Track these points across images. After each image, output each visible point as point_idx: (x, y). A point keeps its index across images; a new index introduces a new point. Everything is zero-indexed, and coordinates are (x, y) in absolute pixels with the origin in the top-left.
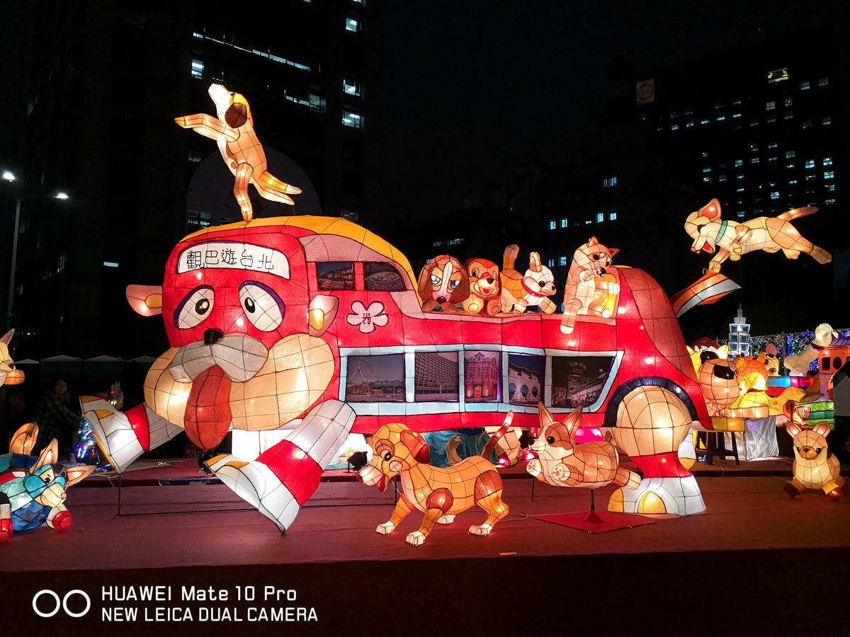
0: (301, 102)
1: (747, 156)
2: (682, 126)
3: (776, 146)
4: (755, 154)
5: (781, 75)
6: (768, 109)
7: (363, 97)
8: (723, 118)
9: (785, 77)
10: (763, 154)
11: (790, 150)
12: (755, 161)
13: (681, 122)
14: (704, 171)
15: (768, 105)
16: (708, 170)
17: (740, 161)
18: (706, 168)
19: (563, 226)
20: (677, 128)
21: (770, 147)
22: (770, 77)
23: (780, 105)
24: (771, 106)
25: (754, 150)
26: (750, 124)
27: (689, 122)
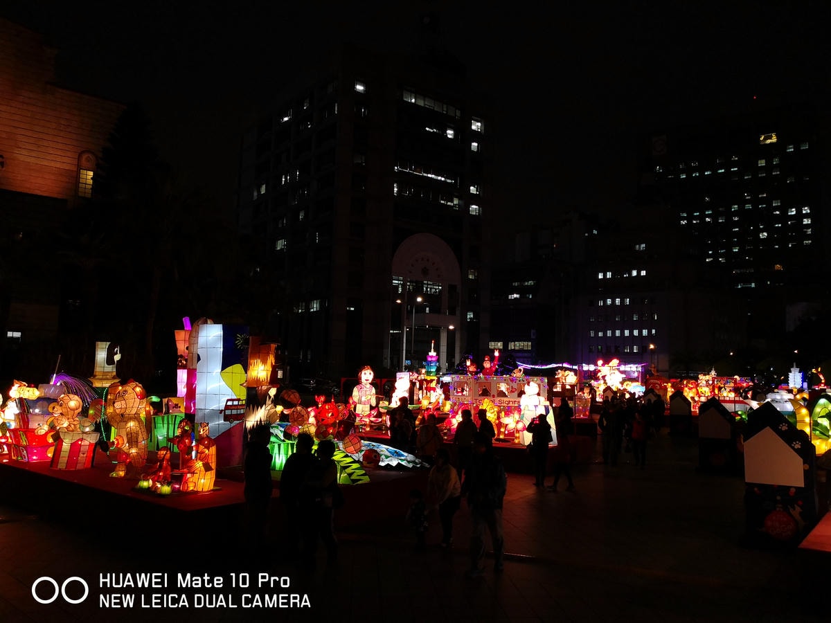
0: (449, 203)
1: (742, 203)
2: (689, 176)
3: (765, 195)
4: (748, 202)
5: (770, 138)
6: (760, 165)
7: (481, 195)
8: (723, 171)
9: (774, 140)
10: (755, 201)
11: (776, 199)
12: (748, 206)
13: (689, 171)
14: (707, 213)
15: (759, 162)
16: (710, 212)
17: (736, 206)
18: (708, 210)
19: (608, 277)
20: (684, 177)
21: (760, 196)
22: (762, 139)
23: (769, 162)
24: (762, 163)
25: (748, 198)
26: (744, 176)
27: (695, 172)
